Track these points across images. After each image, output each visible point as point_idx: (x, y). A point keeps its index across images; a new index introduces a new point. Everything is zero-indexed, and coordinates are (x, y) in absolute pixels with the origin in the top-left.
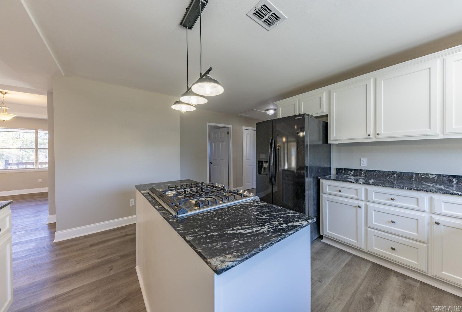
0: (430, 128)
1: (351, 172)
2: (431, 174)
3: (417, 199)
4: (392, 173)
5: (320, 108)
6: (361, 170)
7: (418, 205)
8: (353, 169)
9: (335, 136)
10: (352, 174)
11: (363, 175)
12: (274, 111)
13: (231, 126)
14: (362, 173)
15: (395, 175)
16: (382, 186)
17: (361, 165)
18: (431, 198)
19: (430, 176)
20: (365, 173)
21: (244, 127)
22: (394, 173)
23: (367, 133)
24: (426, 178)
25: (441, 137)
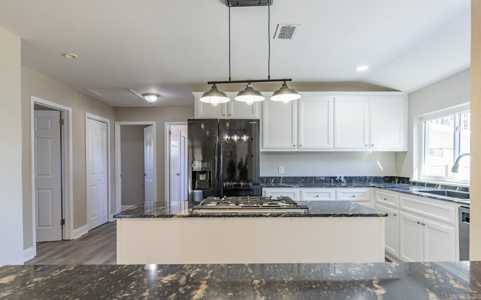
0: (328, 144)
1: (272, 180)
2: (322, 177)
3: (330, 193)
4: (301, 178)
5: (253, 113)
6: (280, 178)
7: (330, 198)
8: (273, 177)
9: (267, 144)
10: (273, 182)
11: (281, 182)
12: (157, 97)
13: (70, 110)
14: (281, 179)
15: (303, 180)
16: (311, 187)
17: (279, 173)
18: (336, 191)
19: (321, 178)
20: (283, 180)
21: (88, 115)
22: (303, 178)
23: (292, 144)
24: (320, 180)
25: (333, 150)
